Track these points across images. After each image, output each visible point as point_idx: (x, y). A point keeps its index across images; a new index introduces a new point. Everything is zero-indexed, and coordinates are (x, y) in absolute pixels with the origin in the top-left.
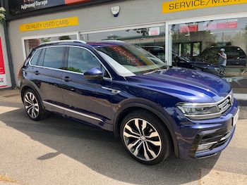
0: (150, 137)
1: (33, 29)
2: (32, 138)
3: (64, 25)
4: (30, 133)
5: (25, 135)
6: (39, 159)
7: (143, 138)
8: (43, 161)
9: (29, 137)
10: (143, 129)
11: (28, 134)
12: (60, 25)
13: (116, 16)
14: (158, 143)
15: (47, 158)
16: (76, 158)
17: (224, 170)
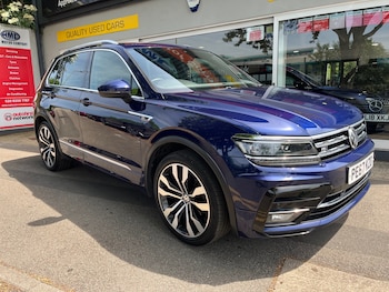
0: (193, 195)
1: (76, 37)
2: (34, 195)
3: (118, 29)
4: (36, 187)
5: (26, 190)
6: (30, 224)
7: (186, 198)
8: (35, 228)
9: (31, 193)
10: (183, 182)
11: (31, 189)
12: (113, 30)
13: (194, 10)
14: (204, 207)
15: (43, 224)
16: (85, 227)
17: (329, 266)
